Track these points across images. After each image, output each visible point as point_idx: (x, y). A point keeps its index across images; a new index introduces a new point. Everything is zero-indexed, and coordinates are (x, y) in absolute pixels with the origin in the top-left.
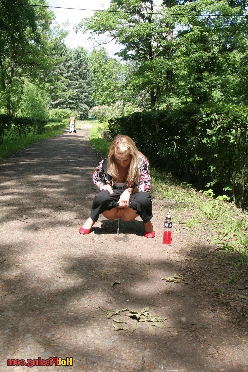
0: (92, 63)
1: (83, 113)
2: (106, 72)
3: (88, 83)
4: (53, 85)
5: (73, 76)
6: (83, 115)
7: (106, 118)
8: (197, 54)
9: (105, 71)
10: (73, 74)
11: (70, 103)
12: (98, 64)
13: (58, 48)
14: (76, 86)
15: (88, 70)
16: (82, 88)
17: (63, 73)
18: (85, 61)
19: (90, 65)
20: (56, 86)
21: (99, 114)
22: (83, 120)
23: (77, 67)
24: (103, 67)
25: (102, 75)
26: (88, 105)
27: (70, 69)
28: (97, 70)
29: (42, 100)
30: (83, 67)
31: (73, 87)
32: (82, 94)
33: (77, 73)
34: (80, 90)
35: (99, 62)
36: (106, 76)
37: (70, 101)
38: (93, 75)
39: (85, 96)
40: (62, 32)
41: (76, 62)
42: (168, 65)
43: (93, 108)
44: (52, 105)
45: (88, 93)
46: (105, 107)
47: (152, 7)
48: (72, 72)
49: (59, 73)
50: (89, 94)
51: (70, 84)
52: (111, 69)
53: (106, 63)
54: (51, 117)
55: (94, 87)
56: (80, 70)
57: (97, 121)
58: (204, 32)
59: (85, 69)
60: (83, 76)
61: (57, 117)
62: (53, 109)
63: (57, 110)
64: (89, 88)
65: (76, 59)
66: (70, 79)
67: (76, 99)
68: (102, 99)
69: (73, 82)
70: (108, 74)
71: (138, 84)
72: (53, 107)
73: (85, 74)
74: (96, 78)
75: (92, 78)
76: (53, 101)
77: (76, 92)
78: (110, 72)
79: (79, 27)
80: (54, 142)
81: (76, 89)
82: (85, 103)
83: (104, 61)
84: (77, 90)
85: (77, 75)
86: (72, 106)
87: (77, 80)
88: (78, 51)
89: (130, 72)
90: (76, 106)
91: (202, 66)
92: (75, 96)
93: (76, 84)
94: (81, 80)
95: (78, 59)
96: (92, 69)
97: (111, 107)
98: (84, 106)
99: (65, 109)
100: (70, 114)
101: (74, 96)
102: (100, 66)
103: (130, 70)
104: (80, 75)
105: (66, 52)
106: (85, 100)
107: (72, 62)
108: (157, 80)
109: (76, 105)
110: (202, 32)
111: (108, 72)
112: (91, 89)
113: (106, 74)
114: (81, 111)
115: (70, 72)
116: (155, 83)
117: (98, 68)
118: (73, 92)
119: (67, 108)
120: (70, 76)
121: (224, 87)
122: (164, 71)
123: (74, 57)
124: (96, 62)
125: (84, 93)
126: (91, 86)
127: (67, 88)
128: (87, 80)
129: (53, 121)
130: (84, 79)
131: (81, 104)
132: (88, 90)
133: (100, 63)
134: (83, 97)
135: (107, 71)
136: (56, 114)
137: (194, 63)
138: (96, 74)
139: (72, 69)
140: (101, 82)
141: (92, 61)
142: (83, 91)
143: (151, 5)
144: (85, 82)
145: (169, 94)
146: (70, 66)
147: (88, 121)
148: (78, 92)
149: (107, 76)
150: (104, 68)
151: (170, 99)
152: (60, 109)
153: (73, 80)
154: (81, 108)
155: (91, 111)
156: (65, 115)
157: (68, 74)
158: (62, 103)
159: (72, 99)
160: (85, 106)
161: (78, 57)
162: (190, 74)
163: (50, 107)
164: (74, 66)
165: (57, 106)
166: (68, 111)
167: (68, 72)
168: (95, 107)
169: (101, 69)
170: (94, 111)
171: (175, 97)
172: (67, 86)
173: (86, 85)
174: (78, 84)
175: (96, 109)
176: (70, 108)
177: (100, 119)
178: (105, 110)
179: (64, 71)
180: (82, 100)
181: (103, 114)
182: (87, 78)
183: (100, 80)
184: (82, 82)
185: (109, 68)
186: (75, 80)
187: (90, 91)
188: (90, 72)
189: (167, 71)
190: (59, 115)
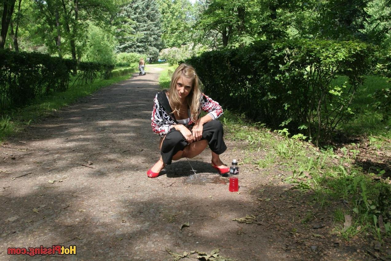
0: (160, 4)
1: (152, 56)
2: (175, 13)
3: (156, 25)
4: (120, 28)
5: (141, 18)
6: (153, 58)
7: (176, 60)
9: (174, 11)
10: (141, 16)
11: (138, 47)
12: (167, 4)
14: (145, 28)
15: (156, 11)
16: (151, 30)
17: (130, 15)
18: (152, 2)
19: (158, 5)
20: (123, 29)
21: (169, 57)
22: (153, 64)
23: (145, 8)
24: (171, 7)
25: (171, 16)
26: (158, 48)
27: (137, 10)
28: (165, 11)
29: (109, 44)
30: (151, 8)
31: (141, 29)
32: (151, 36)
33: (145, 14)
34: (148, 32)
35: (167, 2)
36: (175, 17)
37: (139, 44)
38: (161, 15)
39: (154, 38)
41: (144, 3)
42: (239, 2)
43: (163, 51)
44: (120, 49)
45: (156, 35)
46: (174, 49)
48: (140, 13)
49: (125, 15)
50: (158, 36)
51: (138, 26)
52: (180, 9)
53: (175, 2)
54: (119, 62)
55: (163, 29)
56: (148, 11)
57: (167, 64)
59: (153, 10)
60: (151, 17)
61: (125, 62)
62: (121, 53)
63: (125, 54)
64: (158, 29)
66: (138, 21)
67: (145, 42)
68: (171, 41)
69: (140, 24)
70: (177, 15)
71: (209, 24)
72: (120, 51)
73: (154, 15)
74: (165, 20)
75: (160, 19)
76: (121, 45)
77: (145, 34)
78: (179, 13)
80: (122, 87)
81: (144, 31)
82: (155, 46)
83: (173, 1)
84: (146, 32)
85: (144, 16)
86: (140, 49)
87: (145, 21)
89: (200, 11)
90: (145, 50)
91: (275, 3)
92: (144, 38)
94: (149, 22)
96: (160, 10)
97: (182, 49)
98: (153, 49)
99: (133, 52)
100: (139, 58)
101: (142, 38)
102: (169, 6)
103: (200, 9)
104: (147, 16)
106: (154, 43)
107: (139, 3)
108: (229, 18)
109: (145, 48)
111: (177, 13)
112: (159, 30)
114: (150, 54)
115: (138, 14)
116: (226, 22)
117: (166, 8)
118: (141, 35)
119: (135, 51)
120: (137, 18)
121: (299, 23)
122: (236, 9)
124: (164, 2)
125: (153, 35)
126: (160, 28)
127: (134, 30)
128: (155, 21)
129: (121, 65)
130: (152, 20)
131: (150, 47)
132: (157, 32)
133: (169, 4)
134: (152, 39)
135: (177, 11)
136: (124, 58)
138: (164, 14)
139: (139, 11)
140: (170, 23)
141: (160, 2)
142: (152, 33)
144: (153, 24)
145: (241, 33)
146: (137, 8)
147: (158, 64)
148: (147, 34)
149: (177, 17)
150: (173, 8)
151: (243, 38)
152: (128, 52)
153: (140, 22)
154: (150, 51)
155: (161, 54)
156: (134, 59)
157: (136, 16)
158: (130, 47)
159: (140, 42)
160: (155, 49)
162: (262, 11)
163: (117, 51)
164: (142, 7)
165: (124, 49)
166: (137, 55)
167: (135, 14)
169: (170, 9)
170: (164, 53)
171: (248, 36)
172: (135, 28)
173: (155, 27)
174: (146, 26)
175: (166, 51)
176: (138, 51)
177: (171, 61)
178: (175, 52)
179: (131, 12)
180: (150, 42)
181: (174, 56)
182: (155, 19)
183: (169, 20)
184: (151, 24)
185: (178, 8)
186: (143, 22)
187: (159, 32)
188: (158, 13)
189: (238, 9)
190: (127, 59)
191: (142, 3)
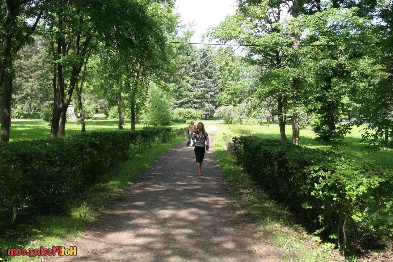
0: (218, 61)
1: (208, 112)
2: (233, 70)
3: (213, 82)
5: (199, 75)
6: (209, 114)
7: (231, 119)
8: (325, 61)
9: (231, 69)
10: (199, 73)
11: (195, 103)
12: (225, 62)
13: (185, 48)
14: (202, 85)
15: (214, 69)
16: (208, 87)
17: (189, 72)
18: (211, 60)
19: (217, 63)
20: (180, 86)
21: (225, 115)
22: (208, 120)
23: (203, 66)
24: (229, 65)
25: (228, 74)
26: (214, 105)
27: (195, 68)
28: (223, 68)
29: (167, 101)
30: (209, 65)
31: (198, 86)
32: (208, 93)
33: (203, 72)
34: (205, 89)
35: (225, 60)
36: (232, 75)
37: (195, 100)
38: (219, 73)
39: (211, 95)
40: (188, 32)
41: (202, 61)
42: (295, 74)
43: (219, 108)
44: (177, 104)
45: (213, 92)
46: (230, 107)
47: (279, 12)
48: (198, 71)
49: (184, 72)
50: (215, 93)
51: (196, 83)
52: (238, 67)
53: (233, 60)
54: (175, 117)
55: (220, 86)
56: (206, 68)
57: (222, 121)
58: (330, 42)
59: (211, 68)
60: (209, 75)
61: (181, 117)
62: (177, 109)
63: (182, 110)
64: (215, 87)
65: (202, 58)
66: (196, 78)
67: (202, 98)
68: (228, 98)
69: (198, 81)
70: (235, 72)
71: (264, 92)
72: (177, 106)
73: (211, 73)
74: (222, 77)
75: (218, 76)
76: (178, 101)
77: (202, 91)
78: (237, 70)
79: (206, 36)
81: (201, 88)
82: (211, 102)
83: (230, 58)
84: (202, 89)
85: (202, 73)
86: (197, 105)
87: (203, 79)
88: (204, 49)
89: (257, 71)
90: (202, 106)
91: (330, 73)
92: (201, 95)
93: (202, 83)
94: (207, 79)
95: (204, 57)
96: (218, 68)
97: (238, 107)
98: (209, 106)
99: (189, 108)
100: (195, 114)
101: (199, 95)
102: (227, 64)
103: (257, 69)
104: (205, 74)
105: (192, 51)
106: (211, 100)
107: (199, 61)
108: (284, 88)
109: (201, 104)
110: (328, 42)
111: (235, 71)
112: (216, 88)
113: (233, 72)
114: (206, 111)
115: (196, 71)
116: (281, 91)
117: (224, 66)
118: (198, 91)
119: (191, 107)
120: (195, 75)
122: (291, 79)
123: (200, 55)
124: (223, 60)
125: (210, 92)
126: (217, 85)
127: (192, 87)
128: (213, 78)
129: (177, 121)
130: (209, 78)
131: (206, 104)
132: (214, 89)
133: (227, 61)
134: (209, 96)
135: (234, 69)
136: (180, 114)
137: (321, 71)
138: (222, 72)
139: (197, 68)
140: (227, 80)
141: (218, 59)
142: (209, 90)
143: (279, 10)
144: (211, 81)
145: (295, 102)
146: (196, 65)
147: (214, 121)
148: (204, 91)
149: (234, 74)
150: (231, 66)
151: (297, 108)
152: (185, 108)
153: (198, 79)
154: (206, 107)
155: (217, 111)
156: (190, 115)
157: (194, 73)
158: (187, 103)
159: (197, 98)
160: (211, 105)
161: (204, 56)
162: (317, 83)
163: (174, 106)
164: (200, 65)
165: (181, 105)
166: (193, 111)
167: (193, 71)
168: (221, 107)
169: (228, 67)
170: (220, 111)
171: (302, 106)
172: (192, 85)
173: (212, 84)
174: (204, 83)
175: (222, 109)
176: (194, 107)
177: (226, 119)
178: (231, 110)
179: (189, 69)
180: (207, 99)
181: (229, 115)
182: (213, 77)
183: (226, 78)
184: (208, 81)
185: (235, 66)
186: (201, 79)
187: (216, 90)
188: (216, 71)
189: (294, 80)
190: (183, 114)
191: (201, 60)
